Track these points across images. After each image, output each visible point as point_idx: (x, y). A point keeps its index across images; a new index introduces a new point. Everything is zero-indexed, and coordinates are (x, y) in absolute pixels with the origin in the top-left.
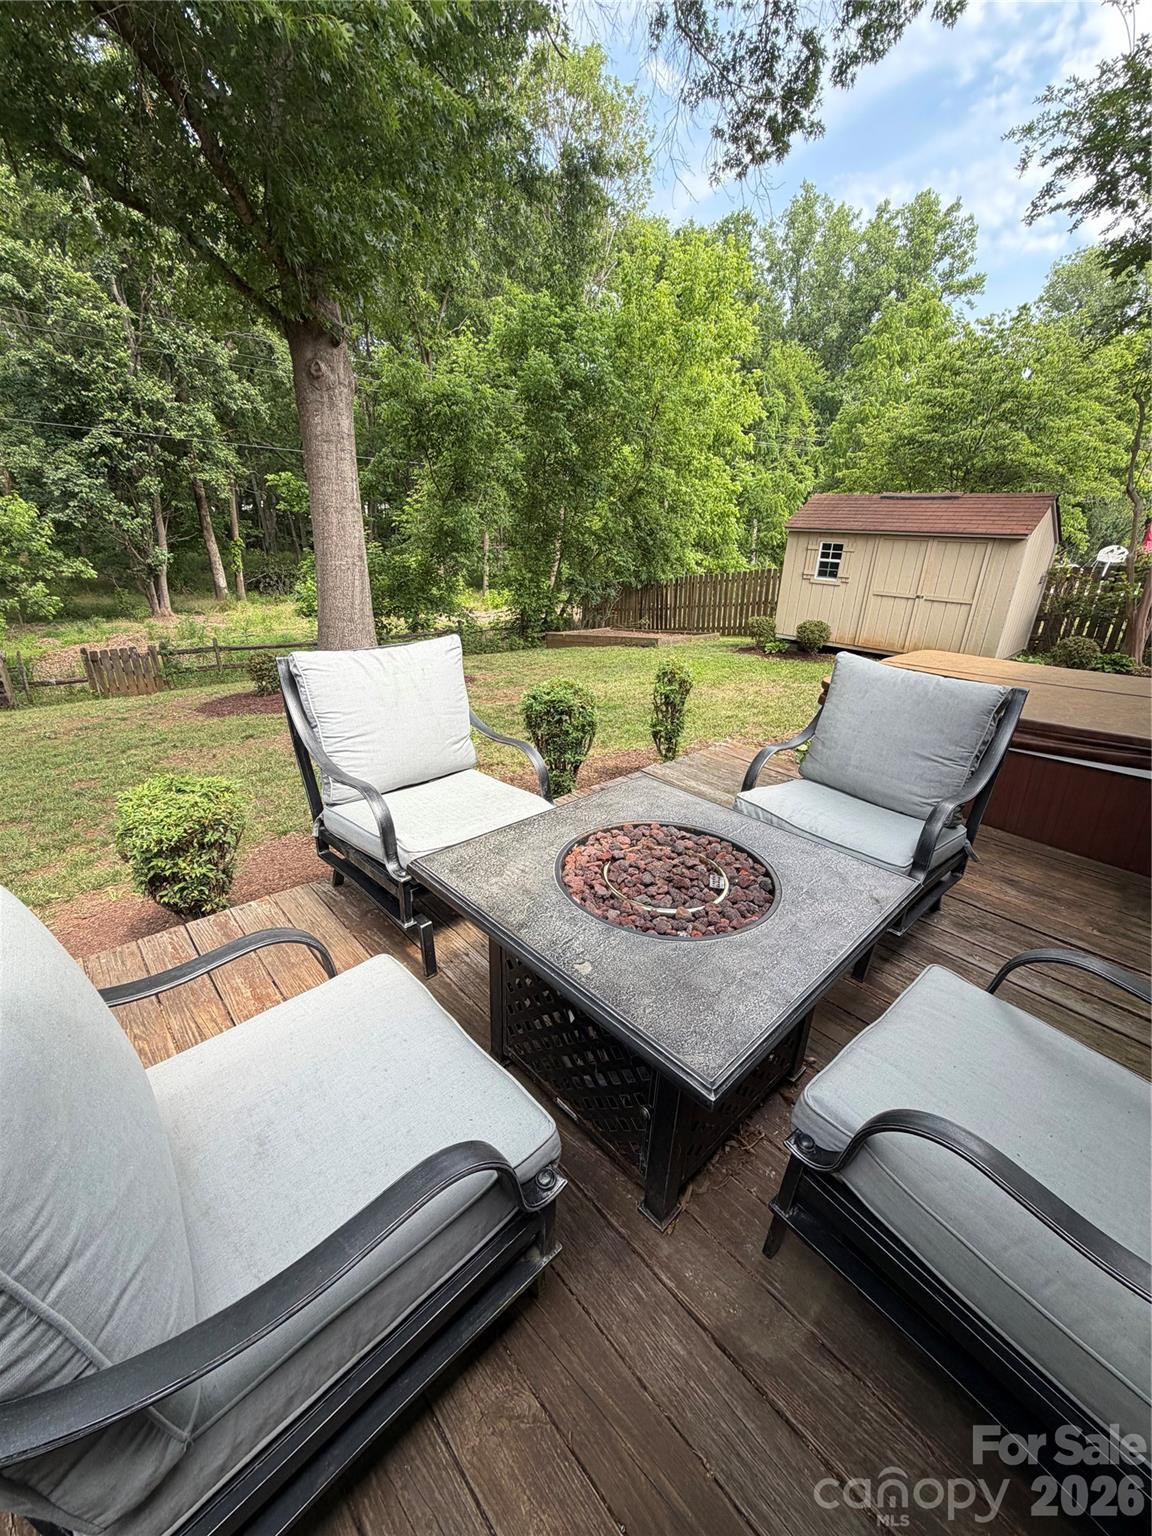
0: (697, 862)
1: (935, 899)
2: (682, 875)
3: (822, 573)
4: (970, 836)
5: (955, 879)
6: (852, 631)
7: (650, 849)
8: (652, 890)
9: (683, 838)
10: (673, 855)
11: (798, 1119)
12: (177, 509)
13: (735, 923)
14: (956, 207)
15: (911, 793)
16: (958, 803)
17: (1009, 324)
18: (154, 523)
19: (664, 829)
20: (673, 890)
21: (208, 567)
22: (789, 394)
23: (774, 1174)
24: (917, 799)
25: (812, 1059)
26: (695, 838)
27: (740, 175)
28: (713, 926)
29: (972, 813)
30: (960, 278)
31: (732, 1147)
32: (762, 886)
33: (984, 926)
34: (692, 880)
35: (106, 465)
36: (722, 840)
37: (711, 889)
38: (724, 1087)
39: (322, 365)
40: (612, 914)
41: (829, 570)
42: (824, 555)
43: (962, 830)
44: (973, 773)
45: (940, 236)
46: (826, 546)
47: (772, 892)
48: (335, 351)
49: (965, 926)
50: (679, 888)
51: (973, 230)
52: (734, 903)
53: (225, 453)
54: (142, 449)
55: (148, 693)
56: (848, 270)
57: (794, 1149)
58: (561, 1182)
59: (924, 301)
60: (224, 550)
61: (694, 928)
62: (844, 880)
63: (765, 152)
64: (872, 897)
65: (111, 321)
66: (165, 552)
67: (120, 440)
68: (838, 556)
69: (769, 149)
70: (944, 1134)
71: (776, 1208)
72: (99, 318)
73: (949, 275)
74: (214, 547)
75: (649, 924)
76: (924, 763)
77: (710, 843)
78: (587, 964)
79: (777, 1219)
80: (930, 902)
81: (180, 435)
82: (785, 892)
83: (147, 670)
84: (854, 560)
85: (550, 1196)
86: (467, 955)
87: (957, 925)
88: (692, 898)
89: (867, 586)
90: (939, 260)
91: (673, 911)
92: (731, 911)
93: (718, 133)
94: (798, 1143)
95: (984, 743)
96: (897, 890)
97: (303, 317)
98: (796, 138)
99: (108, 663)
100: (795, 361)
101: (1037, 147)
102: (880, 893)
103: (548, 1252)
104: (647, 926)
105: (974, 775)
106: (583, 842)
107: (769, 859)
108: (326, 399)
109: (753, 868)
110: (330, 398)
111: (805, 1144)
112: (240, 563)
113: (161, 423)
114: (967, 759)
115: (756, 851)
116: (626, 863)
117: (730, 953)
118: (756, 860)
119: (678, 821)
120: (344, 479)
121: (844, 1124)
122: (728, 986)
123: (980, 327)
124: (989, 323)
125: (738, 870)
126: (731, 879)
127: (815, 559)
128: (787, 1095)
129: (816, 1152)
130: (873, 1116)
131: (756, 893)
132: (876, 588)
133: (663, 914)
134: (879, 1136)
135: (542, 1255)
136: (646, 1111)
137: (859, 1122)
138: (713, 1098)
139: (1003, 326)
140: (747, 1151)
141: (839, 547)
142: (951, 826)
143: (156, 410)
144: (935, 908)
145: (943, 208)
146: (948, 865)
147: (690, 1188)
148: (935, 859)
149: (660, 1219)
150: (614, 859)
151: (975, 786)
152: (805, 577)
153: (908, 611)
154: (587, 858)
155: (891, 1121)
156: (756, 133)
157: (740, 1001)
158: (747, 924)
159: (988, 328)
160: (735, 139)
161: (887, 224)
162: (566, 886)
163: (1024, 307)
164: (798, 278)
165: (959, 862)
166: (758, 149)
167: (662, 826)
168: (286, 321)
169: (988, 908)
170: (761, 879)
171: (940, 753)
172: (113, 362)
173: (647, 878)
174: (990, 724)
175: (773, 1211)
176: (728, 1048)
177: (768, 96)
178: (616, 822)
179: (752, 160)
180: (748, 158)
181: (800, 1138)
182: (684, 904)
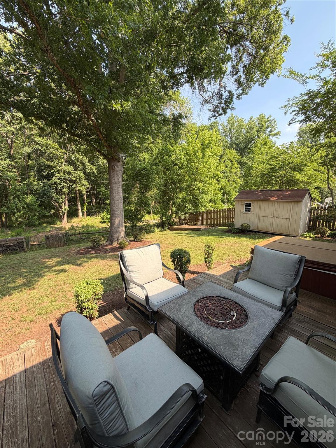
0: (227, 308)
1: (290, 314)
2: (224, 311)
3: (246, 211)
4: (297, 295)
5: (295, 308)
6: (256, 225)
7: (215, 303)
8: (217, 316)
9: (222, 300)
10: (221, 305)
11: (261, 380)
12: (71, 196)
13: (239, 325)
14: (270, 117)
15: (279, 284)
16: (292, 288)
17: (289, 146)
18: (65, 200)
19: (217, 297)
20: (223, 316)
21: (77, 210)
22: (231, 161)
23: (256, 398)
24: (281, 286)
25: (262, 363)
26: (225, 300)
27: (215, 119)
28: (234, 325)
29: (297, 290)
30: (273, 132)
31: (243, 390)
32: (244, 314)
33: (305, 321)
34: (227, 313)
35: (55, 187)
36: (232, 301)
37: (232, 315)
38: (244, 370)
39: (116, 167)
40: (209, 322)
41: (248, 210)
42: (246, 206)
43: (294, 294)
44: (295, 278)
45: (267, 123)
46: (246, 204)
47: (247, 316)
48: (119, 163)
49: (300, 321)
50: (224, 315)
51: (275, 122)
52: (238, 319)
53: (85, 182)
54: (64, 182)
55: (61, 247)
56: (244, 131)
57: (261, 388)
58: (205, 396)
59: (265, 139)
60: (82, 206)
61: (229, 327)
62: (264, 313)
63: (221, 113)
64: (272, 318)
65: (60, 154)
66: (67, 207)
67: (59, 180)
68: (250, 206)
69: (222, 113)
70: (296, 383)
71: (258, 406)
72: (57, 153)
73: (271, 131)
74: (79, 206)
75: (219, 326)
76: (281, 276)
77: (229, 302)
78: (206, 337)
79: (259, 409)
80: (289, 315)
81: (74, 179)
82: (250, 316)
83: (61, 240)
84: (255, 207)
85: (203, 400)
86: (165, 331)
87: (298, 321)
88: (227, 318)
89: (259, 214)
90: (267, 129)
91: (224, 322)
92: (238, 322)
93: (209, 110)
94: (262, 386)
95: (296, 270)
96: (278, 315)
97: (112, 157)
98: (229, 111)
99: (51, 239)
100: (232, 153)
101: (288, 110)
102: (274, 316)
103: (202, 418)
104: (218, 326)
105: (295, 279)
106: (198, 302)
107: (245, 306)
108: (116, 174)
109: (241, 309)
110: (117, 174)
111: (264, 386)
112: (85, 208)
113: (70, 176)
114: (292, 275)
115: (241, 304)
116: (210, 308)
117: (239, 333)
118: (242, 307)
119: (220, 295)
120: (119, 192)
121: (273, 381)
122: (240, 343)
123: (281, 147)
124: (283, 146)
125: (238, 310)
126: (236, 312)
127: (244, 207)
128: (257, 374)
129: (266, 389)
130: (279, 378)
131: (243, 317)
132: (262, 214)
133: (221, 323)
134: (281, 383)
135: (201, 418)
136: (222, 378)
137: (276, 380)
138: (241, 373)
139: (287, 147)
140: (247, 391)
141: (250, 204)
142: (292, 293)
143: (69, 173)
144: (291, 316)
145: (267, 117)
146: (293, 303)
147: (234, 402)
148: (288, 303)
149: (227, 411)
150: (206, 307)
151: (296, 282)
152: (242, 212)
153: (272, 221)
154: (199, 306)
155: (284, 379)
156: (219, 110)
157: (244, 347)
158: (242, 326)
159: (283, 147)
160: (213, 111)
161: (253, 121)
162: (196, 315)
163: (292, 142)
164: (231, 134)
165: (295, 303)
166: (220, 113)
167: (216, 296)
168: (108, 158)
169: (306, 316)
170: (244, 312)
171: (285, 273)
172: (60, 162)
173: (216, 312)
174: (297, 266)
175: (257, 407)
176: (243, 359)
177: (221, 103)
178: (205, 296)
179: (218, 116)
180: (217, 115)
181: (262, 385)
182: (226, 319)
